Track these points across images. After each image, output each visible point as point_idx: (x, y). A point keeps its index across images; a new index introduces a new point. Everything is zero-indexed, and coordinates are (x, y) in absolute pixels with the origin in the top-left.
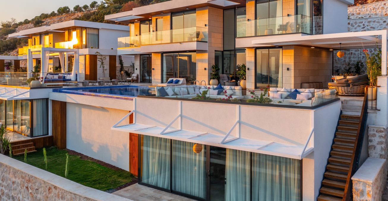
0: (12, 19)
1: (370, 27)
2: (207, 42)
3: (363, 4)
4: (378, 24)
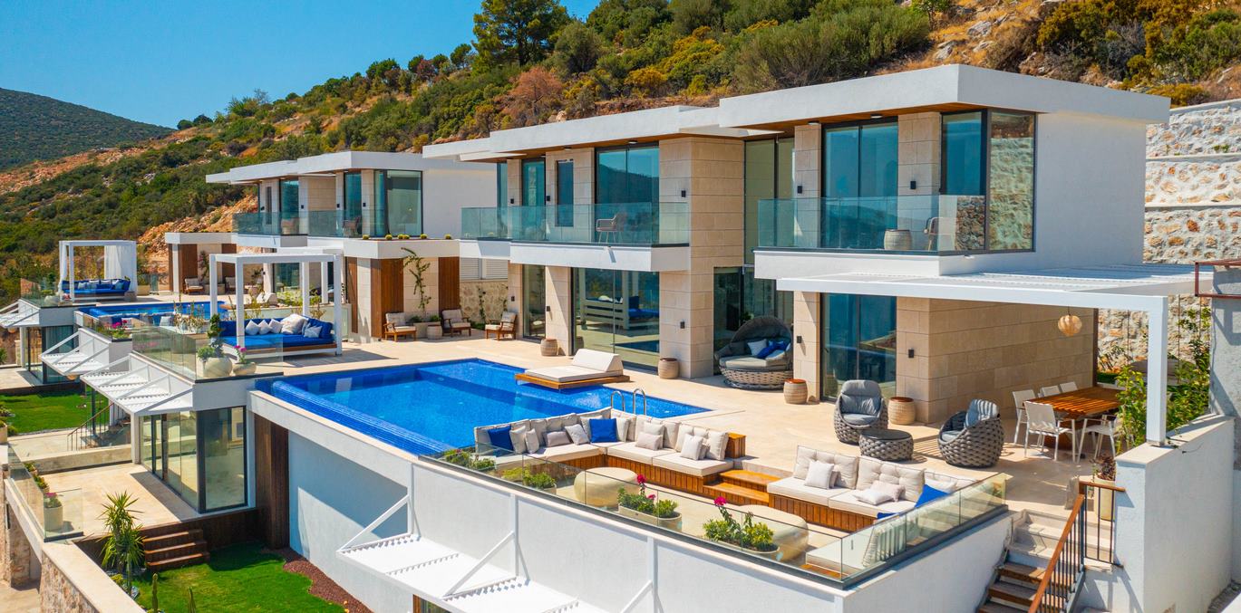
0: (258, 92)
2: (687, 245)
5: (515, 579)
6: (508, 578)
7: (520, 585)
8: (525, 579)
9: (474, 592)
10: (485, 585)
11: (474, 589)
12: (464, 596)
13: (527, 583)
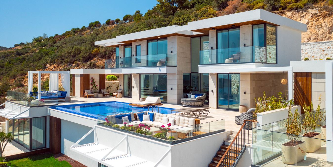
2: (176, 66)
5: (126, 155)
6: (125, 154)
7: (128, 156)
8: (130, 155)
9: (113, 158)
10: (116, 156)
11: (113, 157)
12: (109, 159)
13: (130, 156)
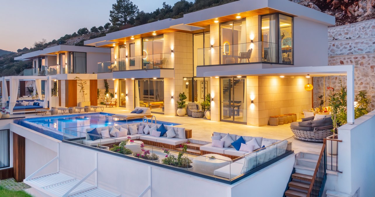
1: (358, 48)
2: (173, 69)
3: (353, 22)
4: (367, 46)
